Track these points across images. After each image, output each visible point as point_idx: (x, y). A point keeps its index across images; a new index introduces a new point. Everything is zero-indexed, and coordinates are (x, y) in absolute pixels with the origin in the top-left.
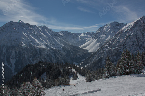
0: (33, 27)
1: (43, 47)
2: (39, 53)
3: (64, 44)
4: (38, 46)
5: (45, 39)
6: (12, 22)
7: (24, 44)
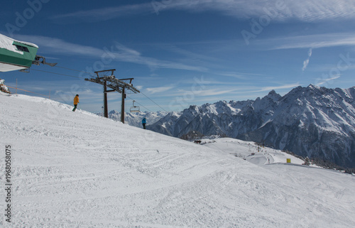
0: (333, 93)
1: (335, 130)
2: (319, 139)
4: (323, 128)
5: (347, 115)
6: (300, 87)
7: (302, 124)
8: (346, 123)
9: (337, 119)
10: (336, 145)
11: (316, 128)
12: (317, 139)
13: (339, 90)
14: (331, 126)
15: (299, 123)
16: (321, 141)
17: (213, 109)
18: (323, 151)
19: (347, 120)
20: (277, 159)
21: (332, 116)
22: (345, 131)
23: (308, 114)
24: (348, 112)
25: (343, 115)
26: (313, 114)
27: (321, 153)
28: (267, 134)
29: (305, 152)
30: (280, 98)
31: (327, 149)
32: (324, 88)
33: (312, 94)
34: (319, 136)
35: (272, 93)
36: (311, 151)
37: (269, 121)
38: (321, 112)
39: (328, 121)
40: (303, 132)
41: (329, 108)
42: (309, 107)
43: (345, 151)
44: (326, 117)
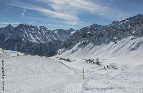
0: (34, 28)
3: (51, 40)
4: (31, 41)
5: (39, 36)
6: (22, 24)
7: (23, 39)
8: (39, 39)
9: (36, 37)
10: (35, 47)
11: (29, 41)
12: (29, 45)
13: (36, 27)
14: (34, 41)
15: (22, 39)
16: (31, 46)
18: (31, 49)
19: (39, 38)
20: (13, 55)
21: (34, 36)
22: (38, 42)
23: (26, 35)
24: (39, 35)
25: (38, 36)
26: (28, 35)
27: (31, 50)
28: (7, 44)
29: (25, 50)
30: (13, 28)
31: (33, 48)
32: (31, 26)
33: (27, 27)
34: (30, 44)
35: (10, 25)
36: (27, 50)
37: (8, 38)
38: (30, 35)
39: (33, 38)
40: (24, 42)
41: (33, 33)
42: (26, 33)
43: (39, 48)
44: (32, 37)
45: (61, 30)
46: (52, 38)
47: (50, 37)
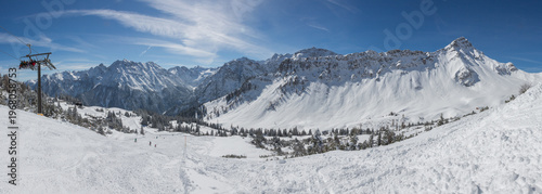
0: (137, 65)
2: (131, 95)
3: (167, 85)
4: (133, 88)
6: (118, 61)
8: (145, 84)
9: (140, 82)
10: (140, 98)
11: (129, 88)
12: (129, 95)
13: (140, 63)
14: (138, 87)
15: (119, 85)
16: (132, 97)
17: (60, 77)
19: (146, 82)
21: (137, 80)
22: (145, 89)
23: (124, 78)
24: (145, 77)
25: (143, 79)
26: (127, 78)
30: (106, 69)
31: (135, 101)
32: (132, 62)
33: (126, 65)
34: (131, 93)
35: (101, 65)
37: (99, 84)
38: (131, 77)
39: (135, 83)
40: (121, 90)
41: (136, 74)
42: (124, 74)
43: (145, 102)
44: (133, 80)
45: (183, 68)
46: (168, 83)
47: (165, 81)
